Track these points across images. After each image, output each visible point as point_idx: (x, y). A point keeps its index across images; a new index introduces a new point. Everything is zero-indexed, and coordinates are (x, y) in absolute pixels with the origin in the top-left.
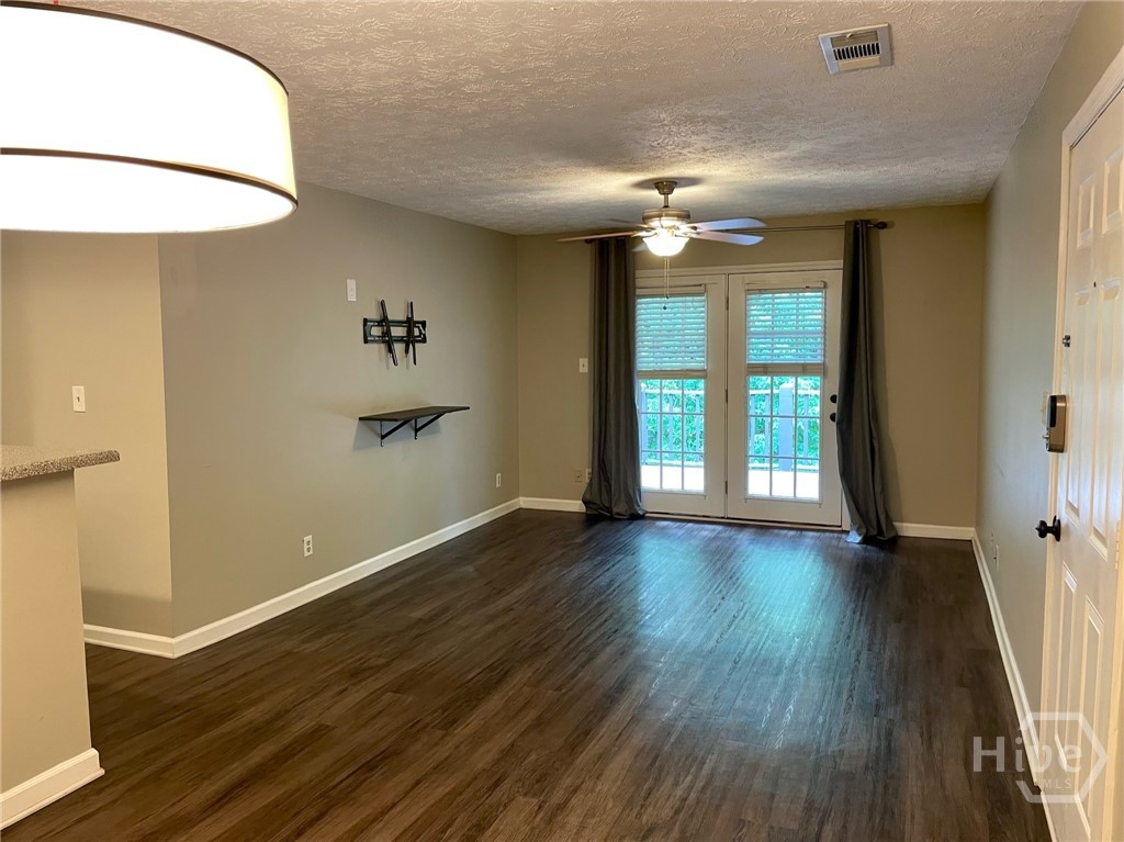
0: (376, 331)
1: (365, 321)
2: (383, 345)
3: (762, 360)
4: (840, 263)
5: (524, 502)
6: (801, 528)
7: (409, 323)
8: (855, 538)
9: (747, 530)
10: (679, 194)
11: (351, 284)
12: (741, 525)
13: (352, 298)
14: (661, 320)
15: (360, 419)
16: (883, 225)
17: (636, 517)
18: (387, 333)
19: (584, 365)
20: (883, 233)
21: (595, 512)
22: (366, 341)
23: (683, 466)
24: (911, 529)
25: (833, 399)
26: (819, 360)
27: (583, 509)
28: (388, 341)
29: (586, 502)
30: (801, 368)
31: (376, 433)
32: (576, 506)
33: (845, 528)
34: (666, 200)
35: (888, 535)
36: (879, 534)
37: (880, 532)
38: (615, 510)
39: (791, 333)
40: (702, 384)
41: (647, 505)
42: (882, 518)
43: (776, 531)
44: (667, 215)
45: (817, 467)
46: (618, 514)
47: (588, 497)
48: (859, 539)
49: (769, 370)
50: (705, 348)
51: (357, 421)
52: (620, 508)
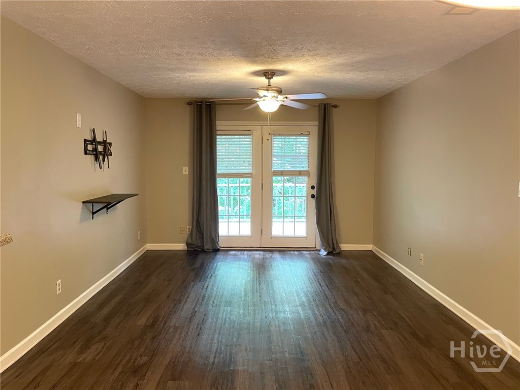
0: (90, 147)
1: (85, 140)
2: (93, 156)
3: (280, 169)
4: (317, 123)
5: (150, 246)
6: (300, 250)
7: (105, 143)
8: (323, 253)
9: (274, 252)
10: (276, 80)
11: (79, 117)
12: (271, 250)
13: (79, 124)
14: (229, 147)
15: (83, 202)
16: (336, 106)
17: (216, 250)
18: (95, 149)
19: (186, 170)
20: (334, 110)
21: (193, 249)
22: (86, 154)
23: (239, 222)
24: (345, 247)
25: (313, 187)
26: (306, 169)
27: (186, 248)
28: (96, 154)
29: (188, 245)
30: (298, 173)
31: (90, 211)
32: (181, 246)
33: (318, 248)
34: (269, 82)
35: (337, 251)
36: (333, 251)
37: (334, 249)
38: (206, 247)
39: (282, 156)
40: (249, 180)
41: (222, 244)
42: (335, 243)
43: (288, 252)
44: (272, 90)
45: (305, 220)
46: (207, 249)
47: (190, 241)
48: (325, 253)
49: (284, 173)
50: (251, 162)
51: (82, 204)
52: (207, 246)
